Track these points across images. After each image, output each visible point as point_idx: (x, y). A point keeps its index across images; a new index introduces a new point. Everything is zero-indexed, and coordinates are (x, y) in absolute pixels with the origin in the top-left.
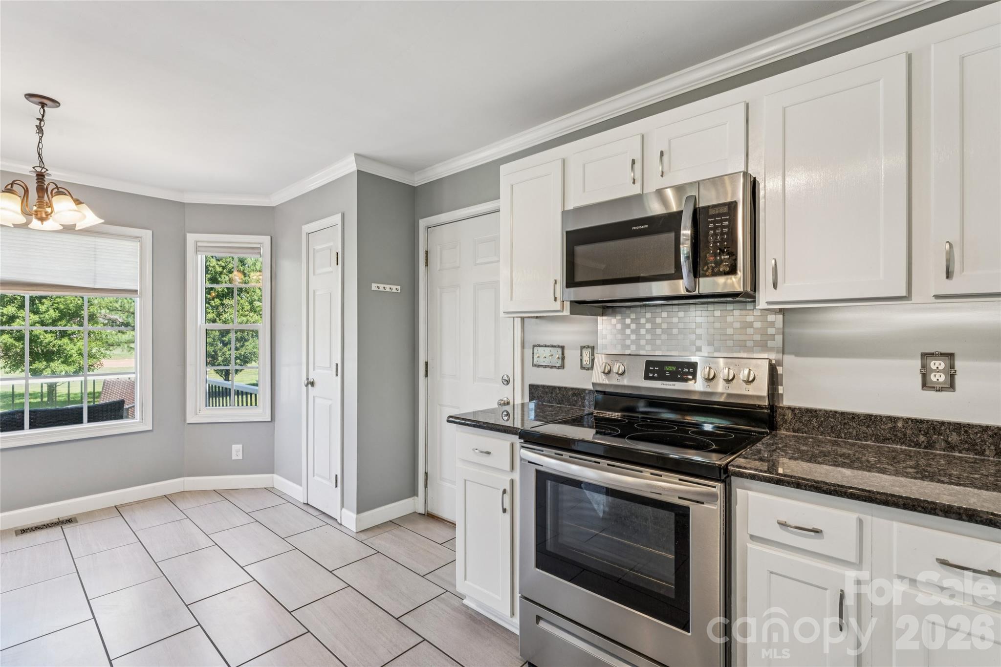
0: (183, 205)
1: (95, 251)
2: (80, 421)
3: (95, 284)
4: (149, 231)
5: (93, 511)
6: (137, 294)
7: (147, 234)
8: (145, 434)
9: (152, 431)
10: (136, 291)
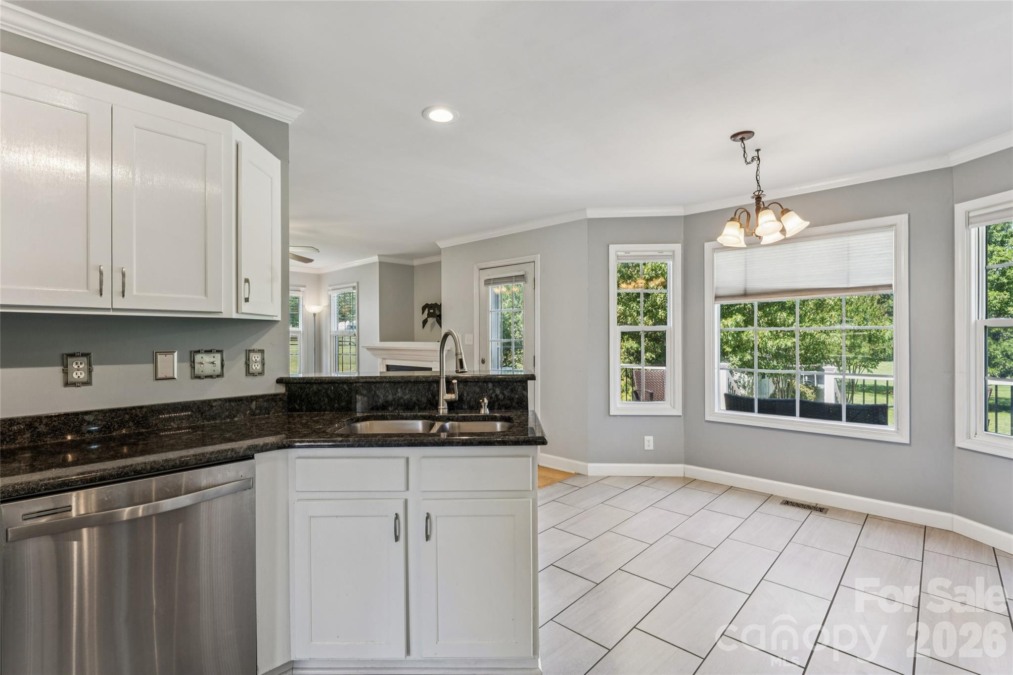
0: (950, 170)
1: (848, 250)
2: (839, 418)
3: (848, 284)
4: (905, 215)
5: (846, 510)
6: (892, 289)
7: (902, 220)
8: (902, 447)
9: (909, 445)
10: (890, 286)
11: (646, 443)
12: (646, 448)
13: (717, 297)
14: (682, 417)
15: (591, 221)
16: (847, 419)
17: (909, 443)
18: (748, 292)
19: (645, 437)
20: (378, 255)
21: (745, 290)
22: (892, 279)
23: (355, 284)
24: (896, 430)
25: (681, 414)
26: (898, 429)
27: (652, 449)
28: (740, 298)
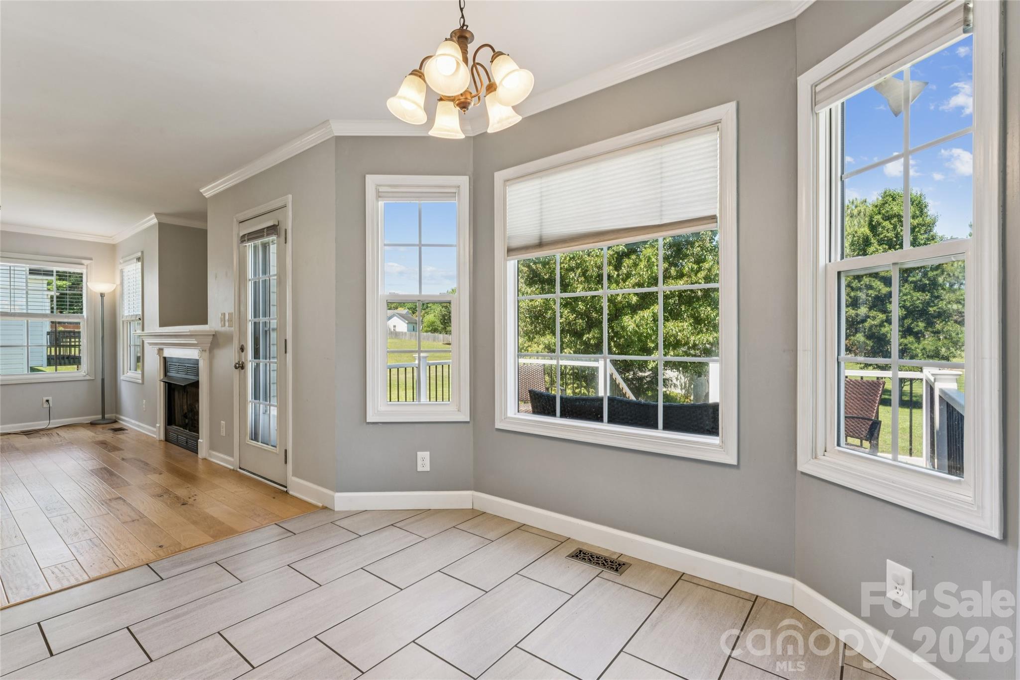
1: (662, 168)
2: (655, 425)
3: (661, 219)
4: (732, 103)
6: (716, 222)
7: (727, 111)
8: (727, 470)
9: (737, 467)
10: (713, 218)
11: (419, 463)
12: (420, 469)
13: (510, 251)
14: (471, 424)
15: (339, 139)
16: (663, 426)
17: (735, 462)
18: (545, 240)
19: (418, 453)
20: (156, 214)
21: (541, 238)
22: (716, 208)
23: (139, 254)
24: (721, 444)
25: (468, 420)
26: (722, 442)
27: (428, 469)
28: (534, 251)
